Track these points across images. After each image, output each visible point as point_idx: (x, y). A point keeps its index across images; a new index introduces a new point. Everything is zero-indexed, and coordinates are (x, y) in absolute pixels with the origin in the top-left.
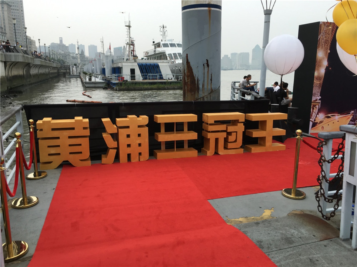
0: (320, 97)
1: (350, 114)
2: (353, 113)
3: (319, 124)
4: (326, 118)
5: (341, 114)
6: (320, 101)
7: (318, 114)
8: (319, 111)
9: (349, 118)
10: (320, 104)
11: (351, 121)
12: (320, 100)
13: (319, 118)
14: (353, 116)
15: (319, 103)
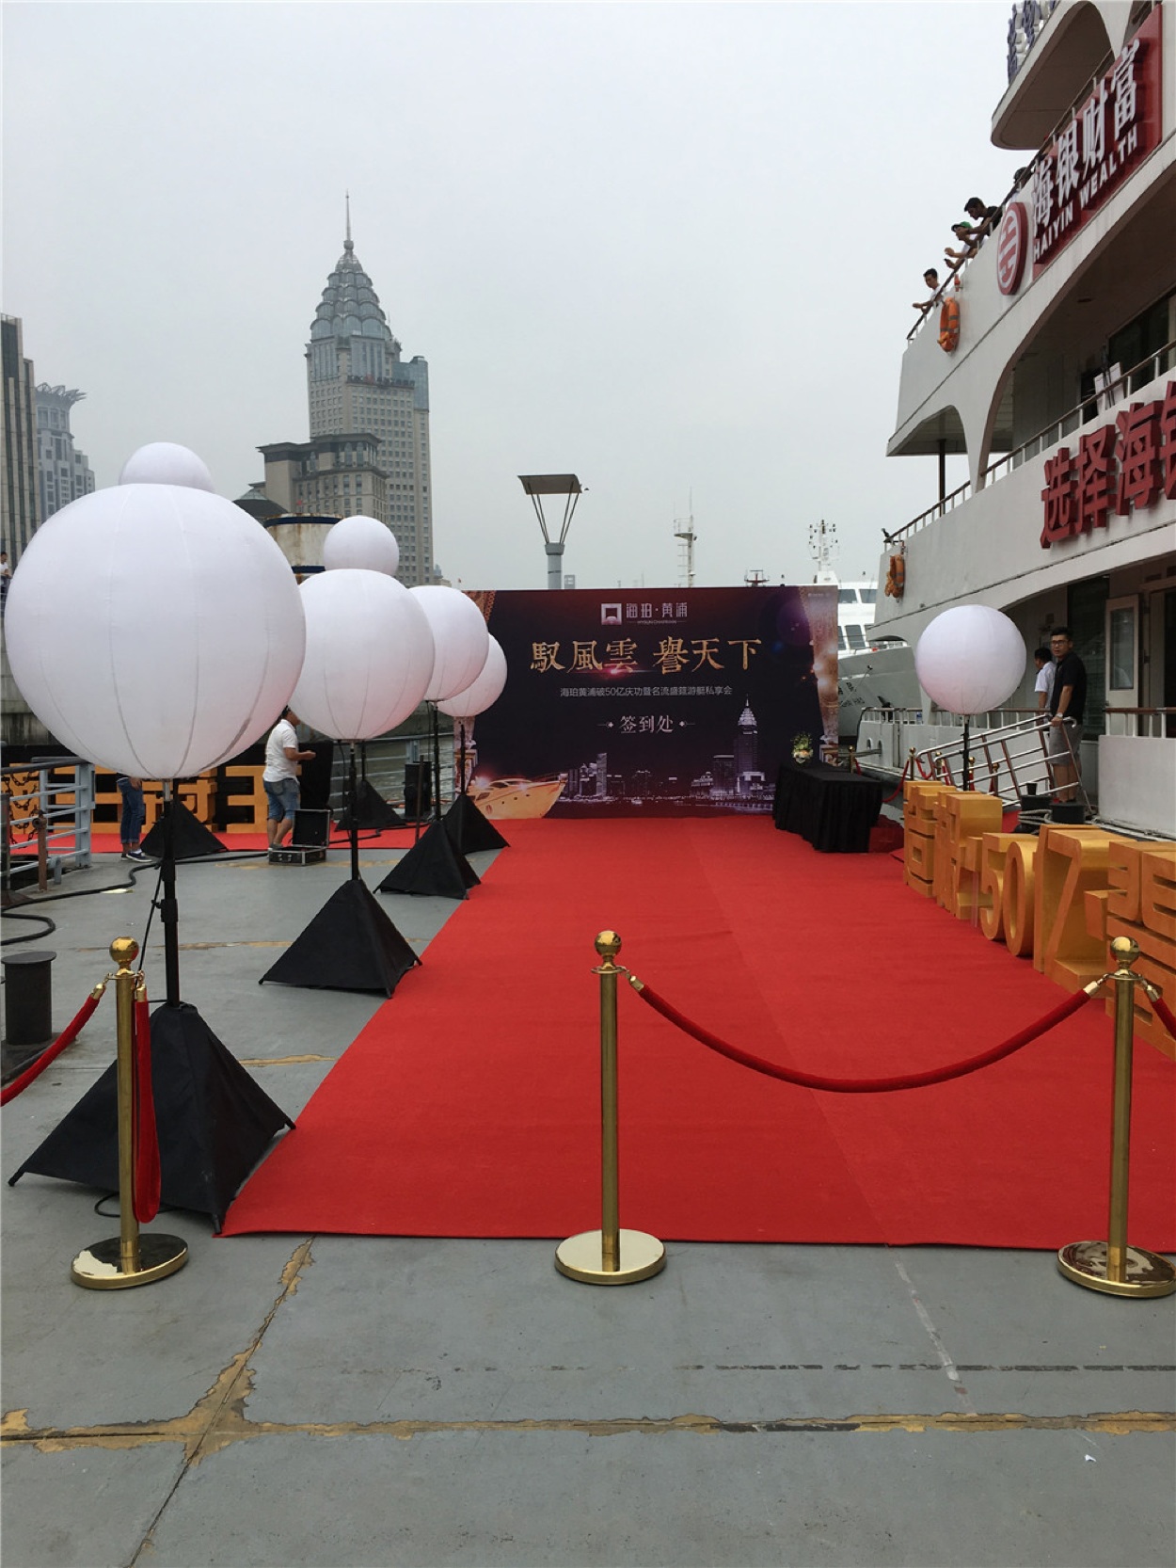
0: (474, 743)
1: (557, 779)
2: (565, 779)
3: (478, 799)
4: (495, 789)
5: (534, 781)
6: (474, 751)
7: (474, 779)
8: (475, 773)
9: (556, 789)
10: (475, 758)
11: (562, 795)
12: (473, 747)
13: (477, 787)
14: (568, 785)
15: (473, 754)
